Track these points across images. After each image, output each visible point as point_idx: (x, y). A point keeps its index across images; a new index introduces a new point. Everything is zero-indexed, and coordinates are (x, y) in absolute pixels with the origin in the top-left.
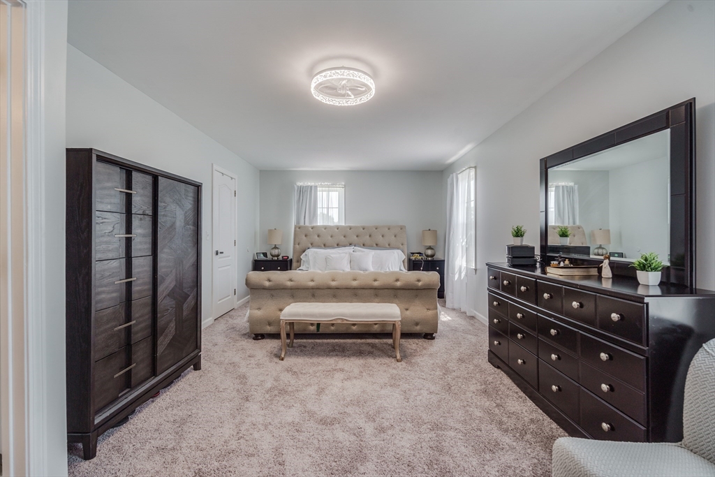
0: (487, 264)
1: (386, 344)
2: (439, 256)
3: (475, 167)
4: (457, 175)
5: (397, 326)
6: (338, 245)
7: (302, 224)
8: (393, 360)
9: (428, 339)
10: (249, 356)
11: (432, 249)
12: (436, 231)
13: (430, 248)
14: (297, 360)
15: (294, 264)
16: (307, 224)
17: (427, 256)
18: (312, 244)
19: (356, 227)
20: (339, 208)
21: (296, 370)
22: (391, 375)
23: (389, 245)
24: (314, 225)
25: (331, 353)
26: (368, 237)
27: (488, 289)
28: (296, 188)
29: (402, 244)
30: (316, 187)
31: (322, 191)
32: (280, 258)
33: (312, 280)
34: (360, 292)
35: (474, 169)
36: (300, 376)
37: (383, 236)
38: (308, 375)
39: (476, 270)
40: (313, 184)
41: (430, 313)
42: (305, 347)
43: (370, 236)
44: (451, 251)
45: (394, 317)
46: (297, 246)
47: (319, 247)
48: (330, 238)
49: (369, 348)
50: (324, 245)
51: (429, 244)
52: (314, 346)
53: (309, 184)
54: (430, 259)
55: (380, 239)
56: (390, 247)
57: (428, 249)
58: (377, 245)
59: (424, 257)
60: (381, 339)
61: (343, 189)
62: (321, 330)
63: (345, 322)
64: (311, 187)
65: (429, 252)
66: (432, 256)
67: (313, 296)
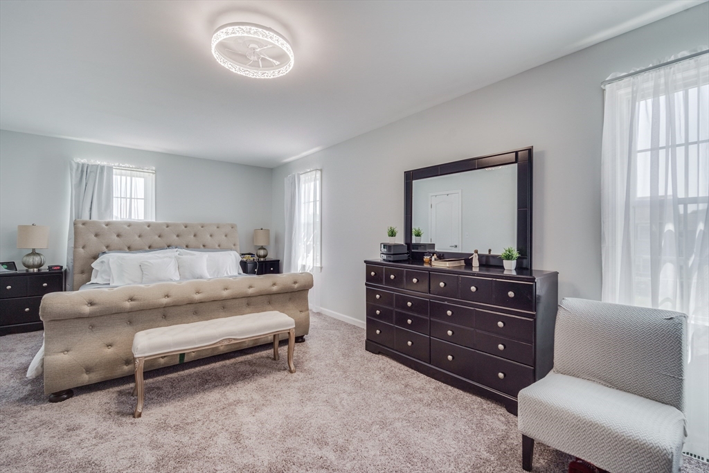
0: (365, 262)
1: (262, 357)
2: (271, 256)
3: (321, 170)
4: (299, 175)
5: (291, 334)
6: (150, 247)
7: (86, 217)
8: (286, 373)
9: (300, 342)
10: (69, 430)
11: (264, 249)
12: (268, 230)
13: (262, 248)
14: (163, 408)
15: (78, 277)
16: (95, 218)
17: (259, 257)
18: (107, 247)
19: (176, 225)
20: (145, 199)
21: (175, 423)
22: (299, 389)
23: (219, 246)
24: (108, 220)
25: (206, 386)
26: (192, 236)
27: (366, 284)
28: (75, 167)
29: (234, 245)
30: (110, 169)
31: (121, 175)
32: (45, 269)
33: (168, 296)
34: (229, 303)
35: (319, 173)
36: (189, 428)
37: (211, 236)
38: (200, 423)
39: (321, 268)
40: (105, 163)
41: (303, 314)
42: (159, 388)
43: (195, 236)
44: (293, 251)
45: (289, 325)
46: (81, 250)
47: (120, 250)
48: (137, 238)
49: (248, 368)
50: (129, 248)
51: (261, 243)
52: (173, 384)
53: (98, 163)
54: (262, 259)
55: (208, 240)
56: (221, 248)
57: (260, 249)
58: (204, 246)
59: (256, 258)
60: (252, 353)
61: (154, 176)
62: (186, 359)
63: (233, 342)
64: (102, 168)
65: (262, 252)
66: (265, 256)
67: (165, 316)
